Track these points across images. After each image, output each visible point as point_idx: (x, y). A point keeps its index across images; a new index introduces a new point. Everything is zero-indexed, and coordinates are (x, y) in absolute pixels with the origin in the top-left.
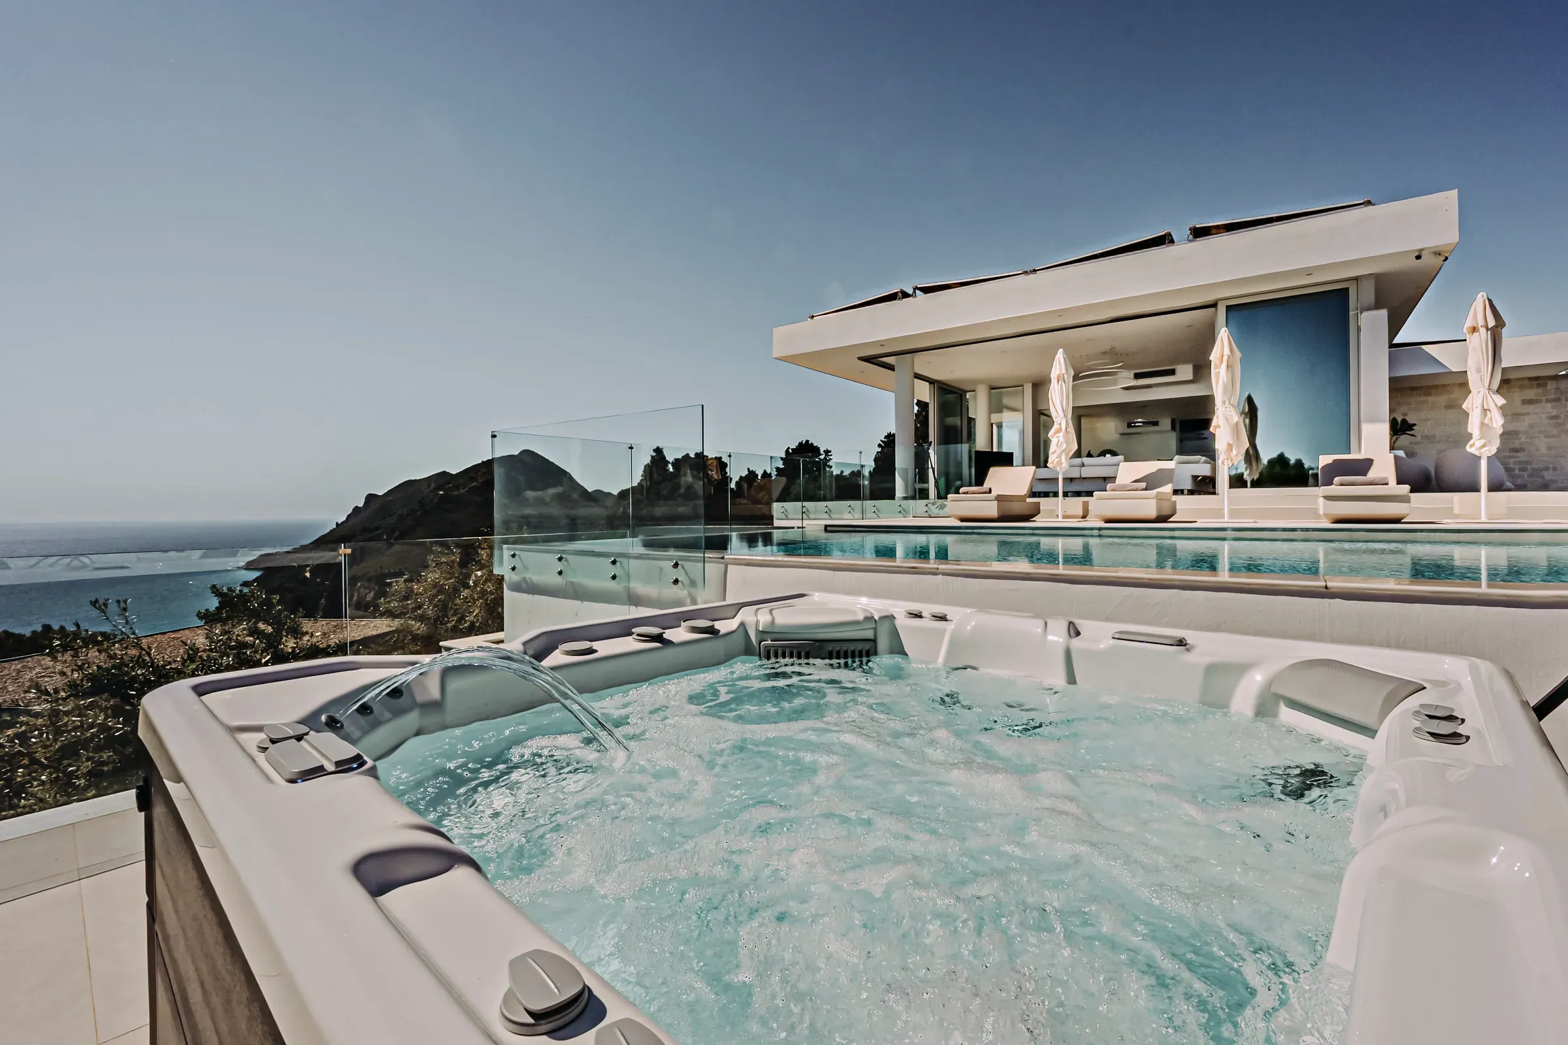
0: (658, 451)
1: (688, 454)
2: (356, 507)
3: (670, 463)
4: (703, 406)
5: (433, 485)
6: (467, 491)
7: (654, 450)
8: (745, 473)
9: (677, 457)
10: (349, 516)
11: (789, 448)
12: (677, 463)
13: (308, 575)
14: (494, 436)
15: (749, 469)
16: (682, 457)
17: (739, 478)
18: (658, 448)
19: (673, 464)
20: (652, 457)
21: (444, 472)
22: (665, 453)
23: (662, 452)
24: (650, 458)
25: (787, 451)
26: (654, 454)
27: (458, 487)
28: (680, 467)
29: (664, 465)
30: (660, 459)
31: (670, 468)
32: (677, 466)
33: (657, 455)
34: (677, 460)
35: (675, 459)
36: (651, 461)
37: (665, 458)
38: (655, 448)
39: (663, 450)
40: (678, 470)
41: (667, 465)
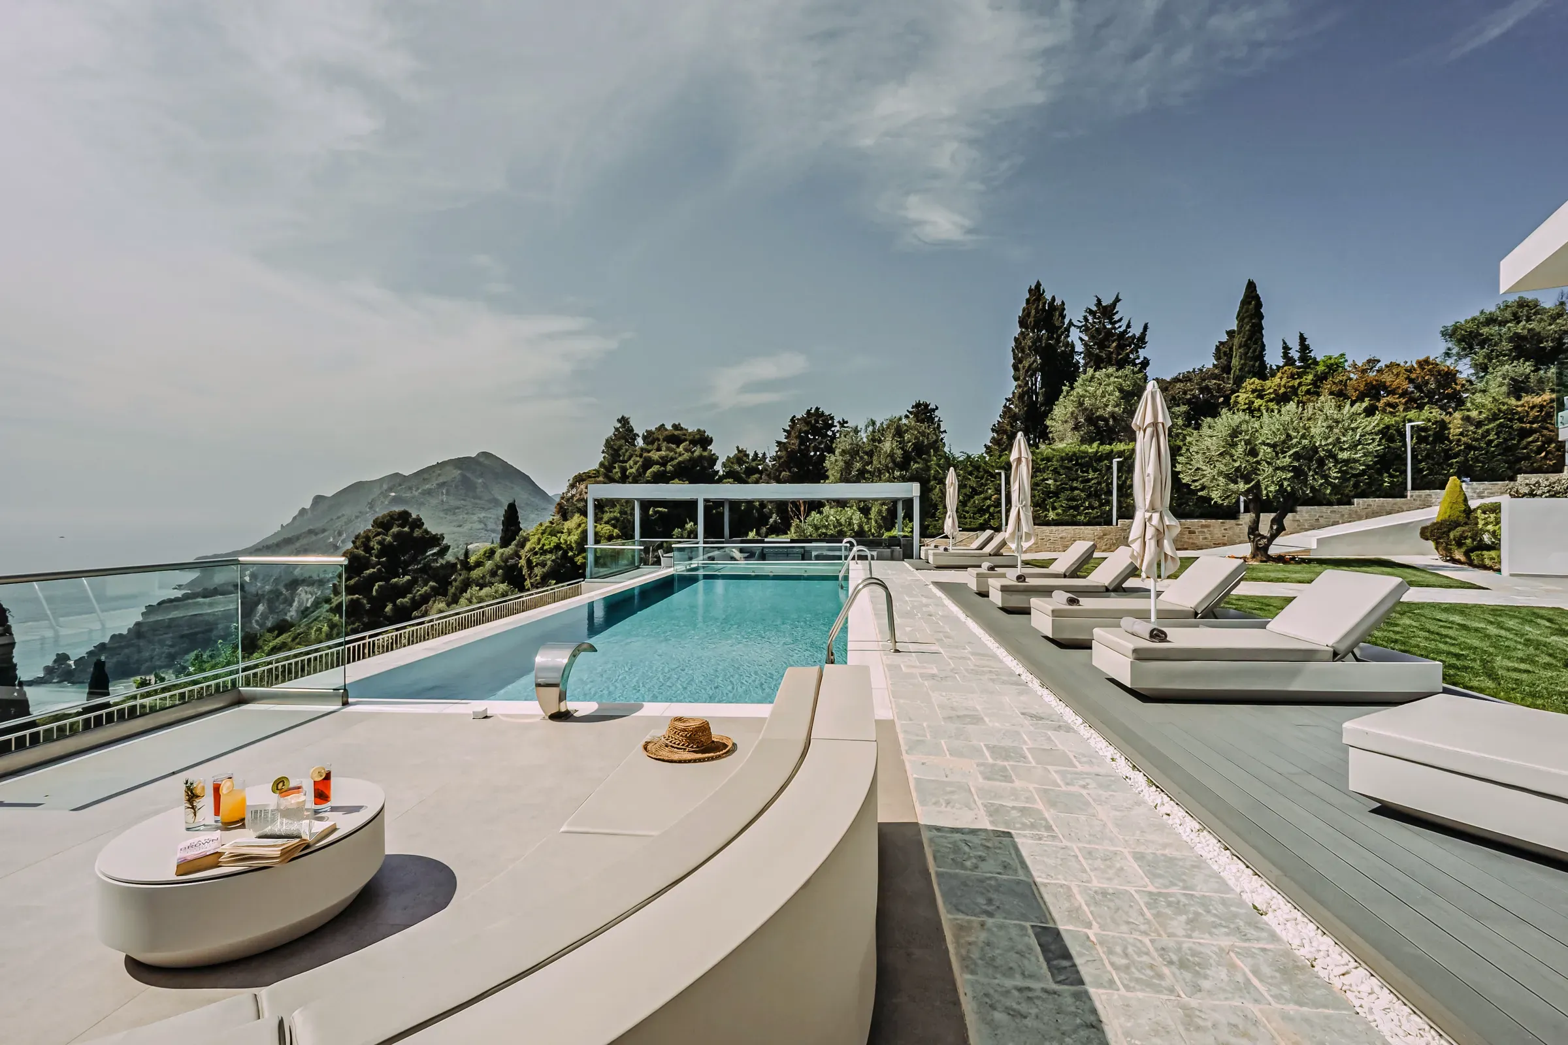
0: (624, 421)
1: (663, 426)
2: (303, 508)
3: (639, 436)
5: (385, 487)
6: (420, 493)
7: (619, 421)
8: (733, 453)
10: (295, 518)
11: (794, 417)
12: (649, 438)
15: (738, 447)
16: (656, 429)
17: (726, 458)
18: (623, 417)
19: (645, 438)
20: (617, 429)
21: (396, 473)
22: (633, 423)
25: (792, 420)
26: (619, 425)
27: (410, 488)
28: (652, 443)
29: (631, 438)
30: (625, 431)
31: (640, 442)
32: (649, 440)
33: (623, 426)
34: (650, 433)
35: (647, 431)
36: (614, 434)
37: (632, 430)
38: (620, 417)
39: (630, 420)
40: (650, 445)
41: (636, 439)
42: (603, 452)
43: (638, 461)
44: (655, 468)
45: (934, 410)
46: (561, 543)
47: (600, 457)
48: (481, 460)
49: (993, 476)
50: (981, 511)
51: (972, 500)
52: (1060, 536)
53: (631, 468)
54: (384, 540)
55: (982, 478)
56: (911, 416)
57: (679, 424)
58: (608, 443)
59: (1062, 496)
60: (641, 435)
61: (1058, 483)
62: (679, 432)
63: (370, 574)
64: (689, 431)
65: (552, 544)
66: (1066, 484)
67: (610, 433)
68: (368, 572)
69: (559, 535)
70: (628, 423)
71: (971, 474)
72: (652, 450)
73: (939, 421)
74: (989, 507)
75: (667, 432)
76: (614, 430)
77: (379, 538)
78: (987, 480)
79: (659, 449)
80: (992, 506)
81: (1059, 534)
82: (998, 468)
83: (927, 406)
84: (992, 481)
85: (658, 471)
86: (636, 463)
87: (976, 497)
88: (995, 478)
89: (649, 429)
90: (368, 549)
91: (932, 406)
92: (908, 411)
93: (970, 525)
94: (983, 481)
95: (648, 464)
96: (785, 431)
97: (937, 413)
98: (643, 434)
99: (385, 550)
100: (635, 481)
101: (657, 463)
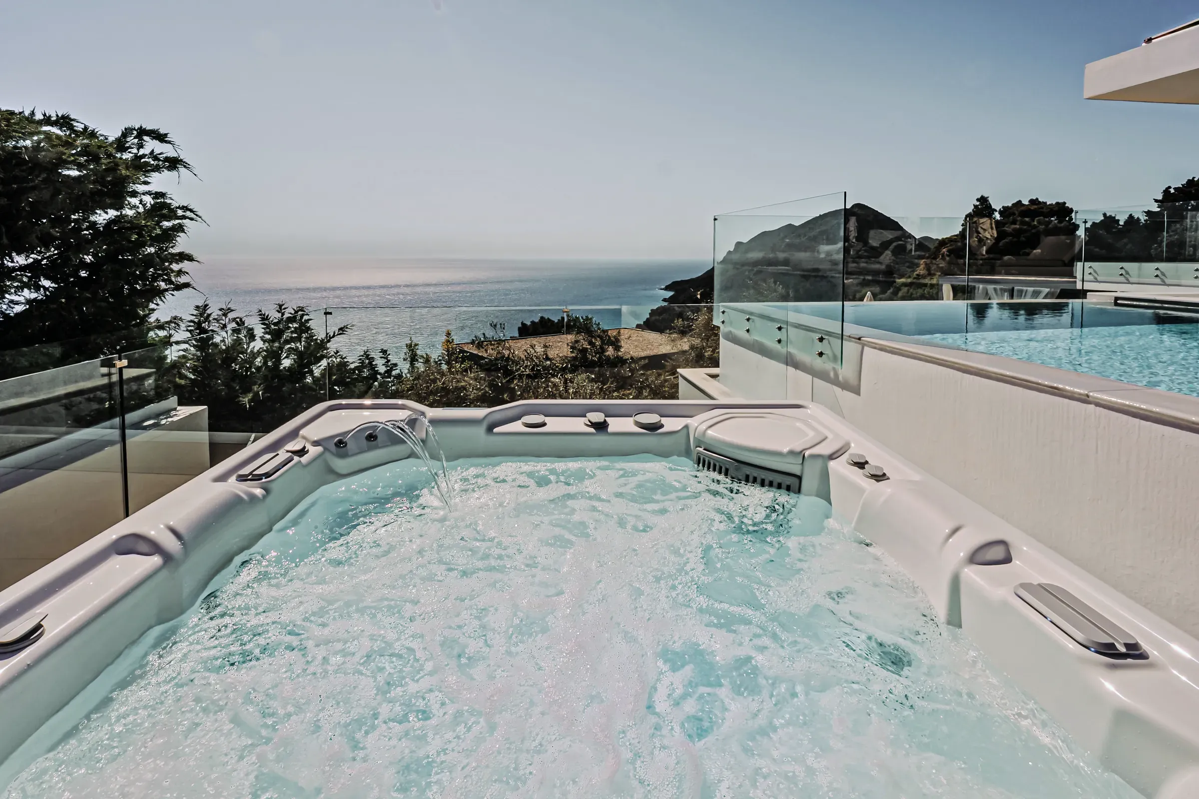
0: (983, 200)
1: (1020, 202)
2: (729, 251)
3: (996, 211)
4: (845, 193)
5: (782, 235)
7: (978, 199)
8: (1099, 219)
9: (1006, 205)
11: (1170, 187)
12: (1005, 211)
13: (699, 296)
14: (715, 219)
15: (1105, 214)
16: (1013, 204)
17: (1089, 224)
18: (982, 197)
19: (1001, 212)
20: (976, 206)
21: (790, 224)
22: (991, 201)
23: (988, 201)
24: (973, 207)
26: (978, 203)
27: (799, 236)
28: (1008, 216)
29: (989, 213)
30: (984, 207)
31: (998, 216)
32: (1006, 214)
33: (981, 204)
34: (1006, 208)
35: (1003, 207)
36: (973, 211)
37: (991, 206)
38: (979, 197)
39: (989, 199)
40: (1006, 219)
41: (994, 214)
46: (925, 293)
48: (857, 210)
57: (1037, 199)
58: (967, 218)
60: (998, 210)
62: (1036, 207)
64: (1048, 204)
65: (918, 294)
67: (969, 210)
69: (924, 288)
72: (1008, 223)
75: (1022, 208)
79: (1014, 223)
95: (1003, 234)
96: (1156, 201)
98: (1000, 210)
101: (1012, 234)
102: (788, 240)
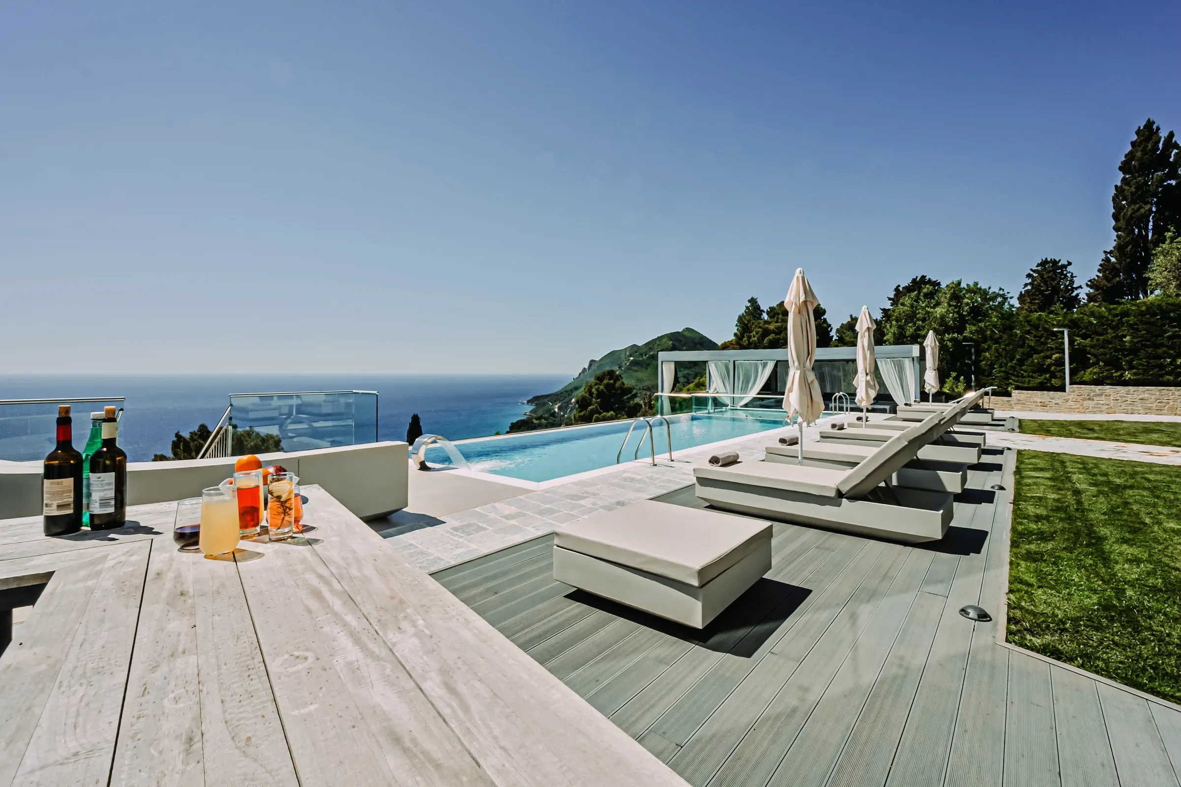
0: (753, 301)
3: (764, 311)
5: (627, 354)
6: (647, 357)
7: (749, 301)
10: (580, 374)
11: (899, 286)
12: (771, 311)
16: (776, 305)
18: (752, 298)
19: (768, 313)
20: (747, 308)
22: (760, 302)
25: (897, 289)
26: (749, 305)
27: (641, 354)
28: (773, 317)
29: (758, 314)
30: (754, 308)
31: (765, 316)
32: (772, 314)
33: (752, 305)
34: (772, 309)
35: (770, 308)
36: (745, 312)
37: (759, 307)
38: (750, 298)
39: (758, 300)
40: (772, 319)
41: (762, 314)
42: (736, 326)
43: (759, 331)
44: (772, 336)
45: (1065, 266)
47: (735, 330)
48: (686, 333)
49: (1055, 334)
50: (1041, 369)
51: (1030, 359)
52: (1141, 397)
53: (754, 336)
54: (599, 388)
55: (1042, 336)
56: (1035, 275)
58: (740, 319)
59: (1142, 353)
60: (765, 311)
61: (1135, 340)
63: (591, 409)
66: (1148, 341)
67: (742, 311)
68: (590, 407)
70: (757, 302)
71: (1028, 333)
72: (771, 322)
73: (1072, 276)
74: (1050, 365)
76: (745, 308)
77: (596, 387)
78: (1047, 338)
79: (777, 322)
80: (1053, 364)
81: (1138, 395)
82: (1058, 326)
83: (1055, 262)
84: (1053, 340)
85: (774, 338)
86: (757, 333)
87: (1035, 356)
88: (1056, 336)
89: (772, 306)
90: (591, 394)
91: (1064, 262)
92: (1031, 270)
93: (1029, 384)
94: (1043, 340)
95: (766, 333)
96: (890, 299)
97: (1069, 268)
98: (767, 311)
99: (600, 394)
100: (756, 347)
101: (773, 332)
102: (632, 358)
